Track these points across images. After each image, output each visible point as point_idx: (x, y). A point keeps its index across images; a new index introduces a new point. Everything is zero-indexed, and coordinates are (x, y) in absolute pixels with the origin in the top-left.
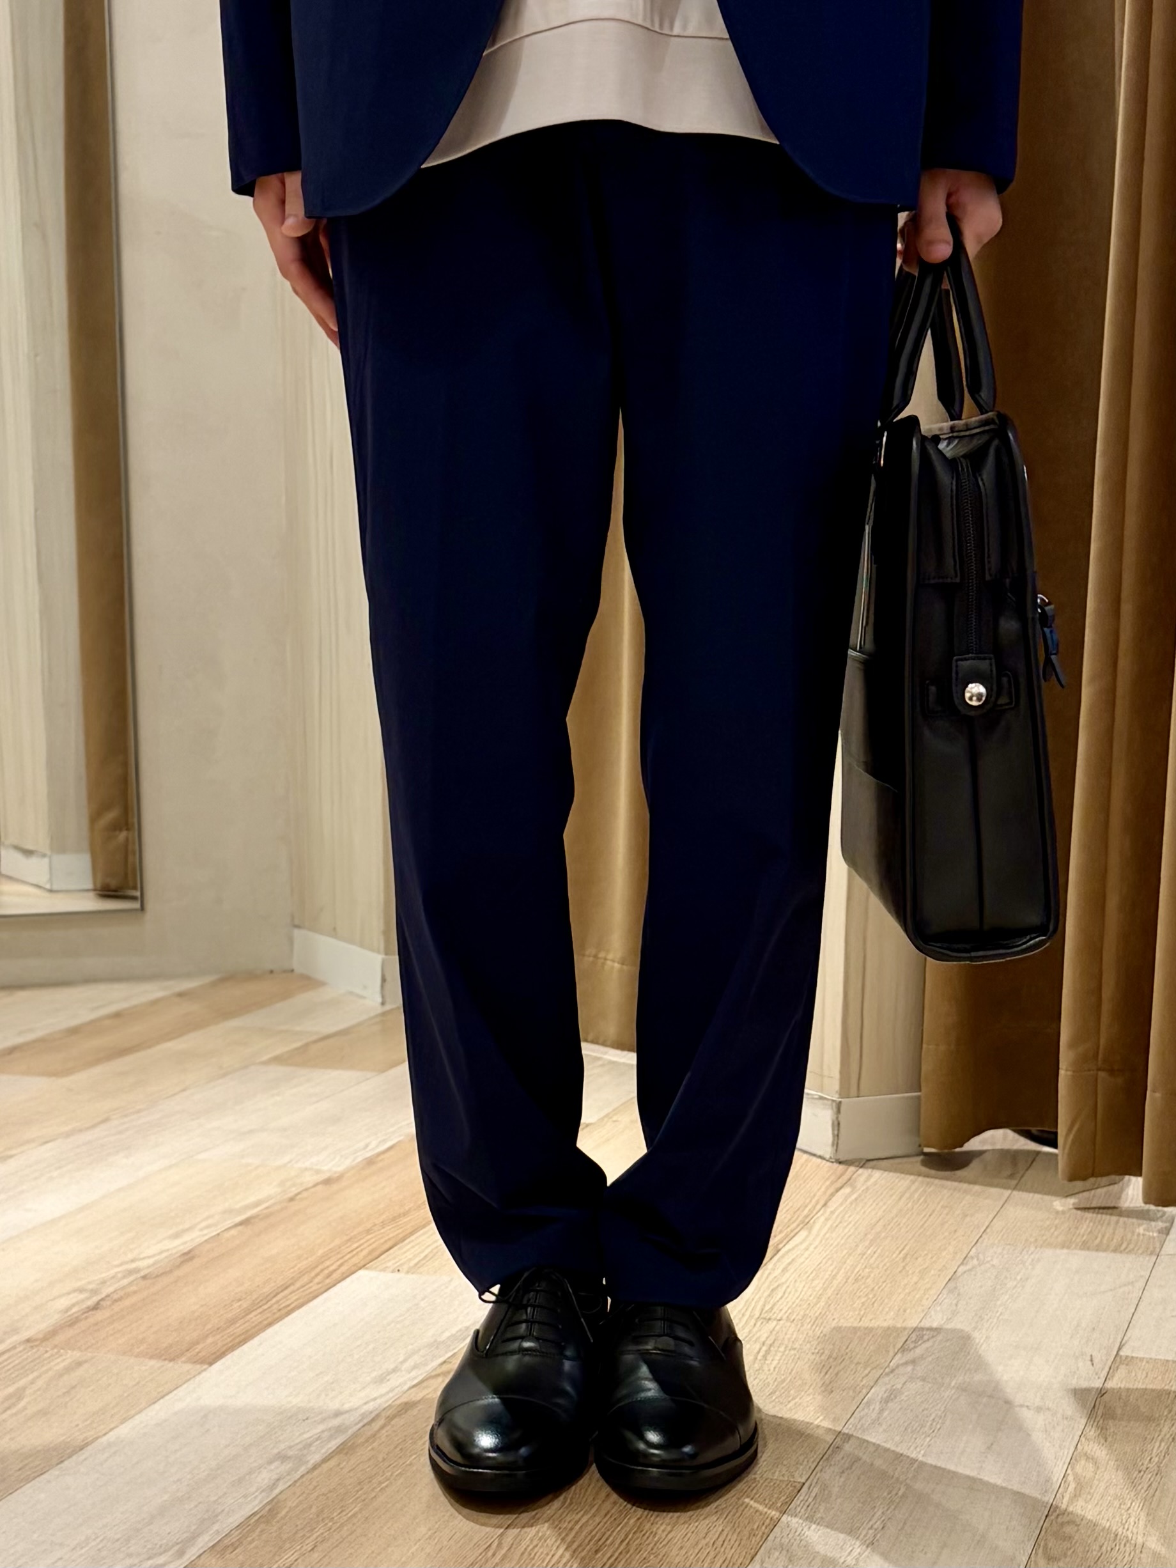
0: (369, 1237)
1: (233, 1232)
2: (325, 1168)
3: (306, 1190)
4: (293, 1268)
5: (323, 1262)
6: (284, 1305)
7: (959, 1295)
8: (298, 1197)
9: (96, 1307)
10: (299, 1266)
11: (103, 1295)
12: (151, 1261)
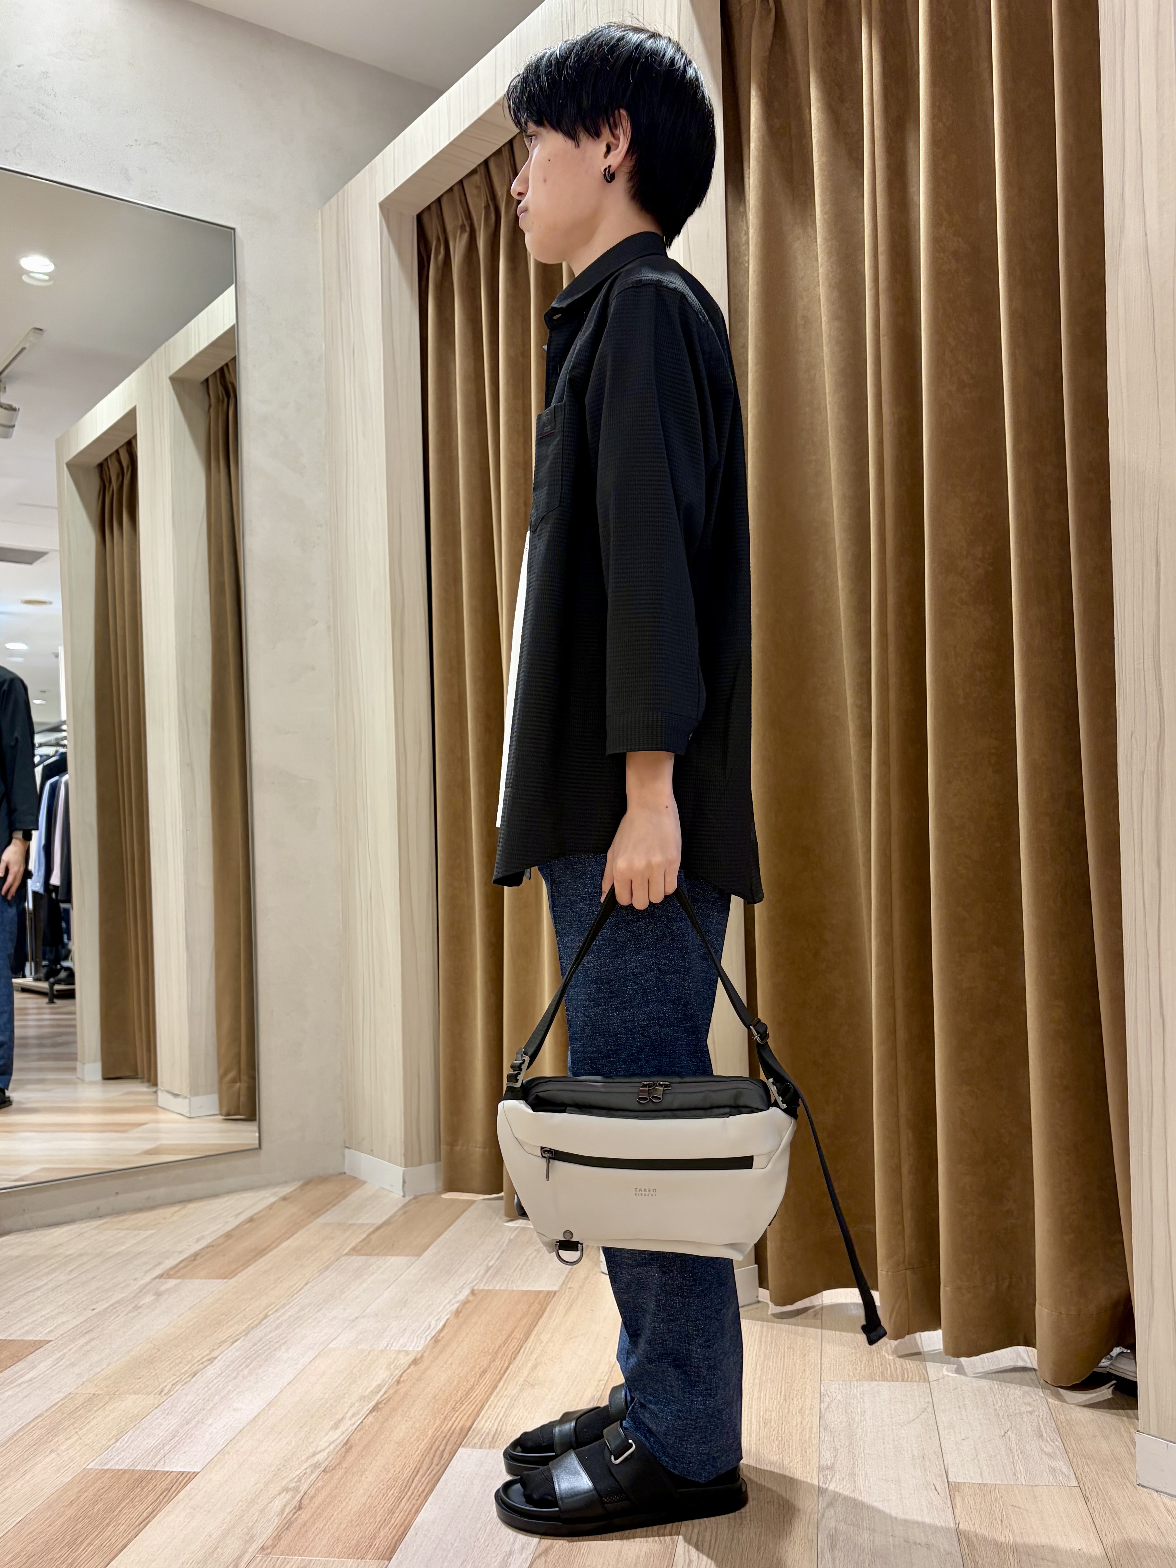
0: (457, 1413)
1: (370, 1419)
2: (410, 1349)
3: (405, 1371)
4: (417, 1451)
5: (435, 1442)
6: (421, 1490)
7: (831, 1432)
8: (402, 1379)
9: (300, 1507)
10: (420, 1447)
11: (302, 1494)
12: (325, 1454)
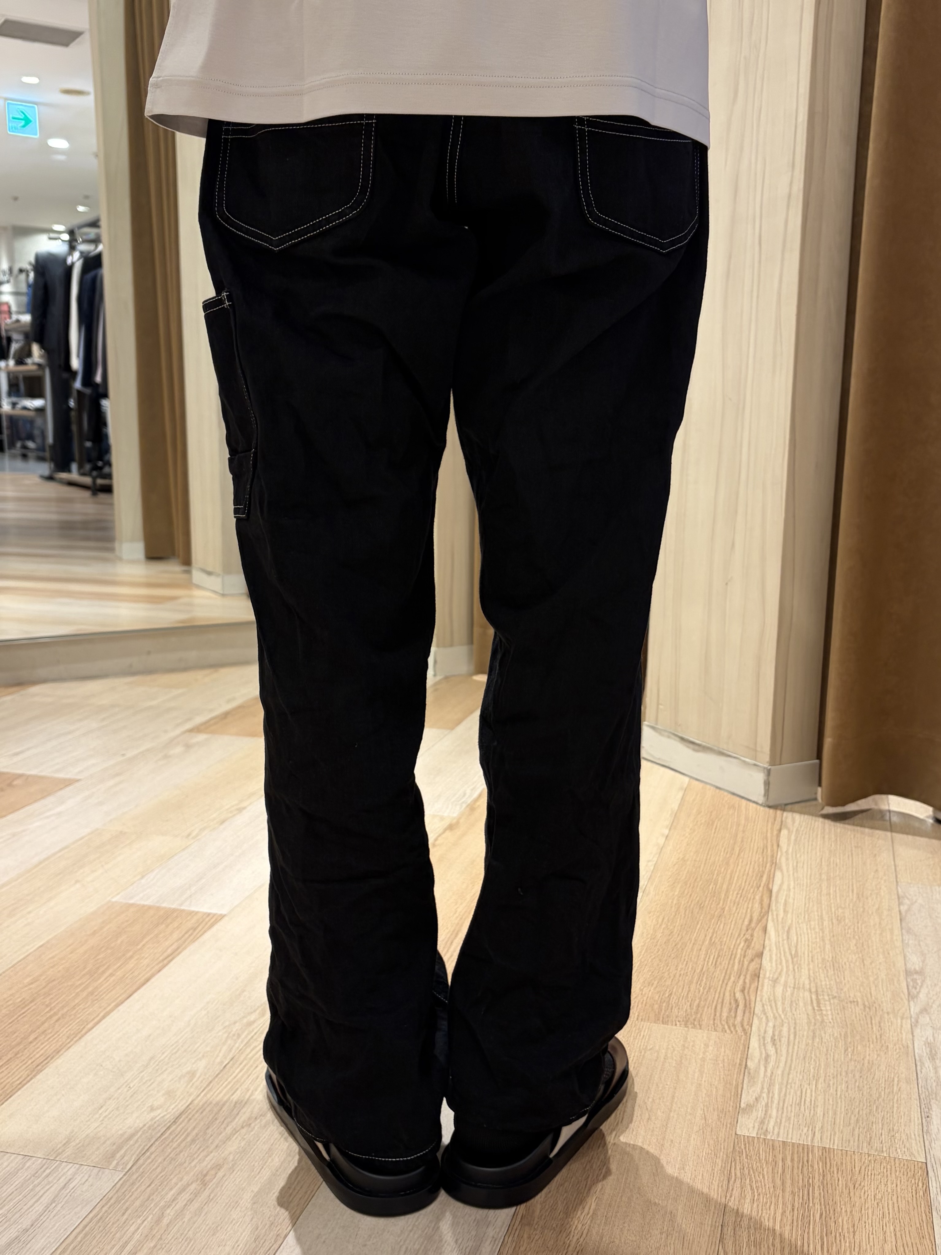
2: (445, 814)
3: (440, 835)
7: (916, 936)
